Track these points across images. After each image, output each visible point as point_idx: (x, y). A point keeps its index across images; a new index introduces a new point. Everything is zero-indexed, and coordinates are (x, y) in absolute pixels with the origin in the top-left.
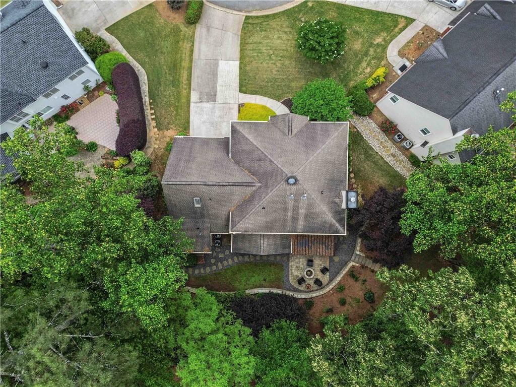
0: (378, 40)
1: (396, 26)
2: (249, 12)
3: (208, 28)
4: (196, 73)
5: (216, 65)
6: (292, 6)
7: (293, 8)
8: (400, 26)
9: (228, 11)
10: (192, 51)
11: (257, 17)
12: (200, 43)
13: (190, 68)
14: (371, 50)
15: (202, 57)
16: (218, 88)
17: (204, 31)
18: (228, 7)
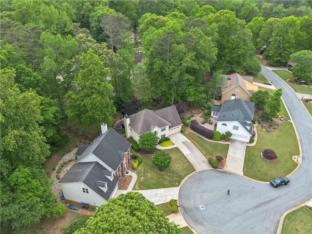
0: (142, 178)
1: (138, 185)
2: (196, 173)
3: (204, 162)
4: (194, 146)
5: (191, 151)
6: (183, 181)
7: (182, 180)
8: (137, 186)
9: (203, 170)
10: (201, 152)
11: (192, 172)
12: (202, 156)
13: (197, 147)
14: (143, 175)
15: (197, 152)
16: (184, 145)
17: (204, 160)
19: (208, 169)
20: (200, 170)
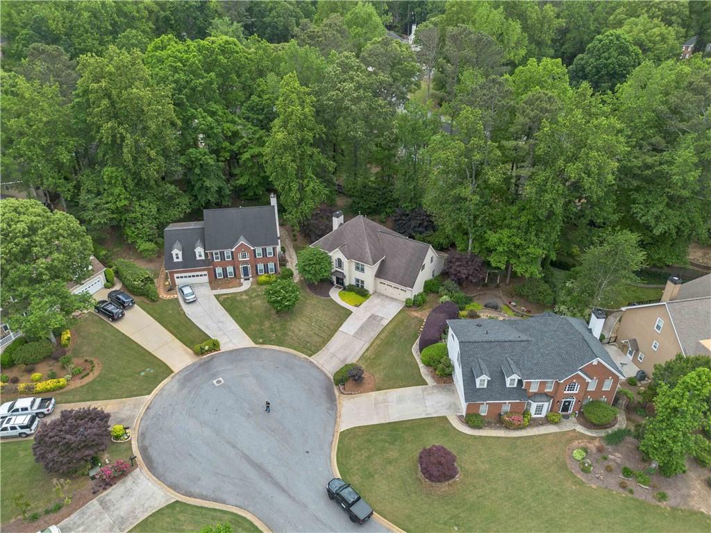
0: (245, 297)
1: (228, 298)
4: (375, 334)
5: (356, 333)
8: (226, 296)
9: (320, 366)
10: (368, 349)
11: (302, 352)
12: (357, 353)
13: (377, 338)
14: (253, 295)
15: (362, 342)
16: (365, 320)
17: (348, 361)
18: (318, 368)
19: (327, 372)
20: (315, 363)
